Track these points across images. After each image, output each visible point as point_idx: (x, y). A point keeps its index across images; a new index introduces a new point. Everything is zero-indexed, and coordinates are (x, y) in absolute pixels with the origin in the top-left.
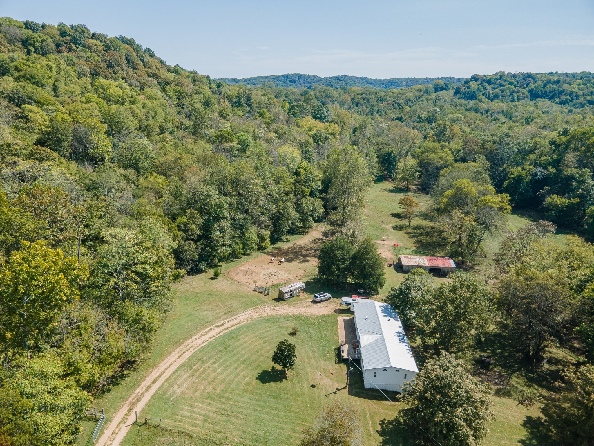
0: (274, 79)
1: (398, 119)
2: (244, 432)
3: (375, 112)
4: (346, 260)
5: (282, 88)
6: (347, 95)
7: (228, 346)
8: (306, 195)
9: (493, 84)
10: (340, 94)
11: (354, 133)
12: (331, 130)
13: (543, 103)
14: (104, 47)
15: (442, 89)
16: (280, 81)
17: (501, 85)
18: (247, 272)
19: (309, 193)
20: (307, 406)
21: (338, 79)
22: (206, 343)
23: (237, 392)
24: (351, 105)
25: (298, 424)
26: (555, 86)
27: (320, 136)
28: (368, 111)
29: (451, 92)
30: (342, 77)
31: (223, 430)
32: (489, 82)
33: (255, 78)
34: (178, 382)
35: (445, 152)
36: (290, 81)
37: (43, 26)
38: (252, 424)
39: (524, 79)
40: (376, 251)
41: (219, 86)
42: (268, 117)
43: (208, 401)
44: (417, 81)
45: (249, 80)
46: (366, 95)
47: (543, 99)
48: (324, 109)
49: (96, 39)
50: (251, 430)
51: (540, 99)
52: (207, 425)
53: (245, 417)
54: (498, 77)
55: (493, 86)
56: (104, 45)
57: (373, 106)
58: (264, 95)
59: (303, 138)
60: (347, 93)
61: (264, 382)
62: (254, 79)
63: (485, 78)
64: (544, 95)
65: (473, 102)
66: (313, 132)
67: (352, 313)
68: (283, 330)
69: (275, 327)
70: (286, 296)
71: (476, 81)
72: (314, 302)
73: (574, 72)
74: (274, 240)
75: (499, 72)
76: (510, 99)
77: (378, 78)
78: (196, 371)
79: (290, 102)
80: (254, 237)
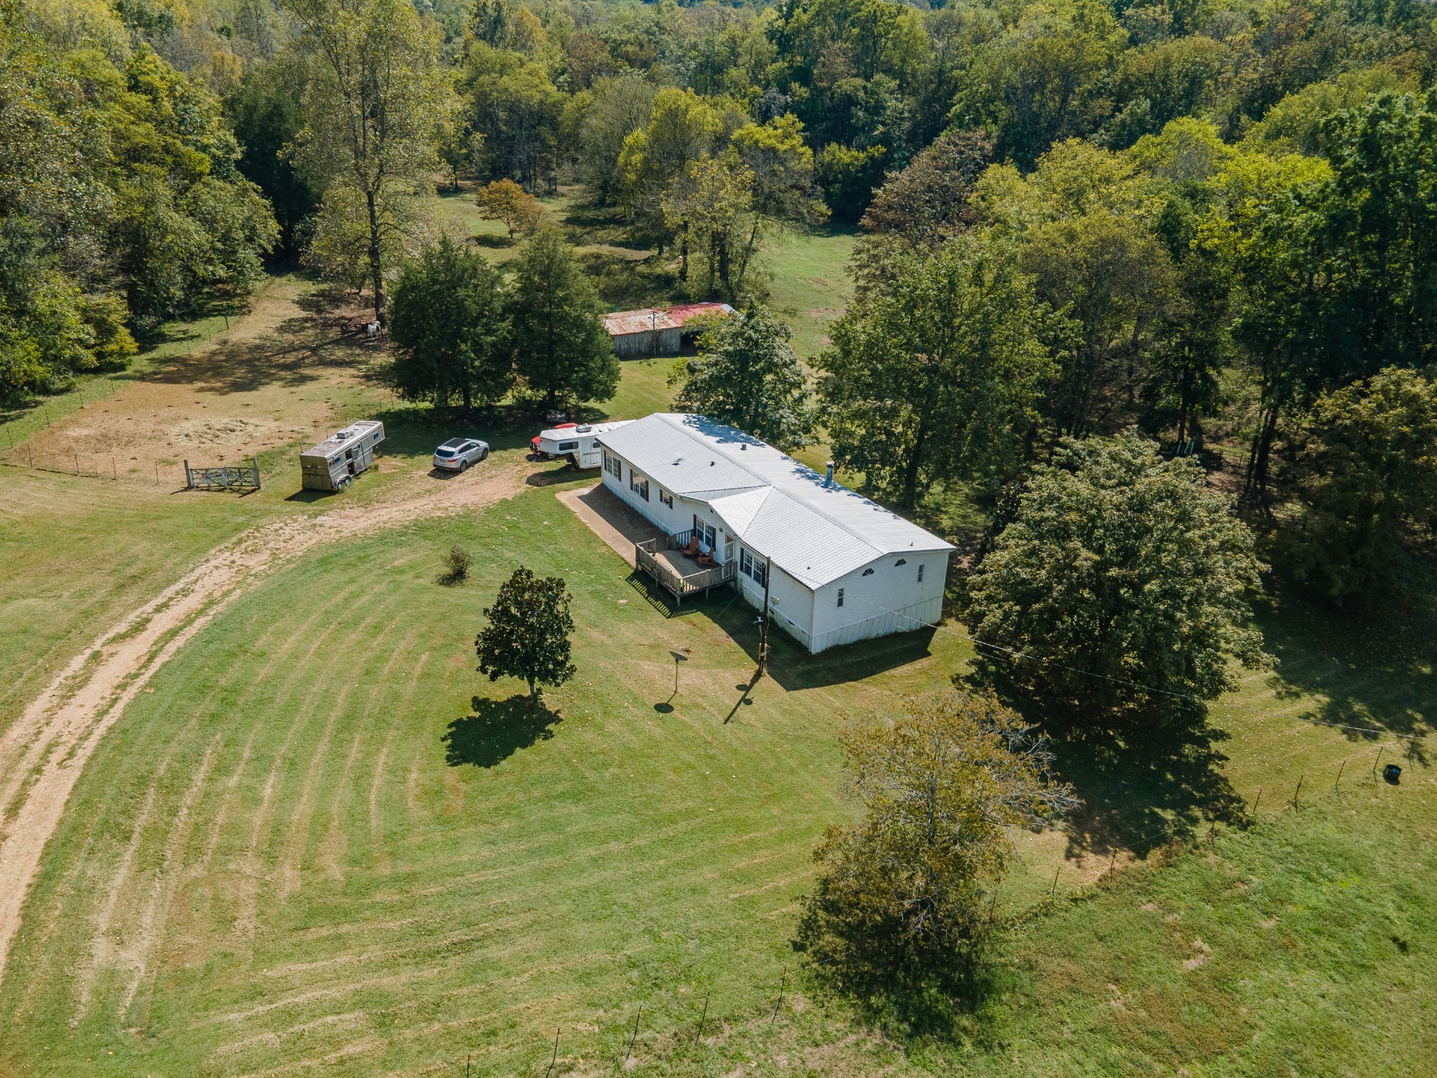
2: (585, 977)
7: (235, 689)
8: (201, 174)
18: (105, 441)
19: (207, 167)
20: (705, 777)
22: (117, 711)
23: (413, 840)
25: (733, 849)
31: (495, 1017)
34: (103, 921)
35: (533, 73)
38: (581, 931)
43: (324, 932)
50: (599, 956)
52: (409, 1033)
53: (530, 917)
61: (488, 761)
67: (590, 473)
68: (407, 577)
69: (369, 579)
70: (338, 474)
72: (442, 473)
78: (156, 833)
80: (73, 318)
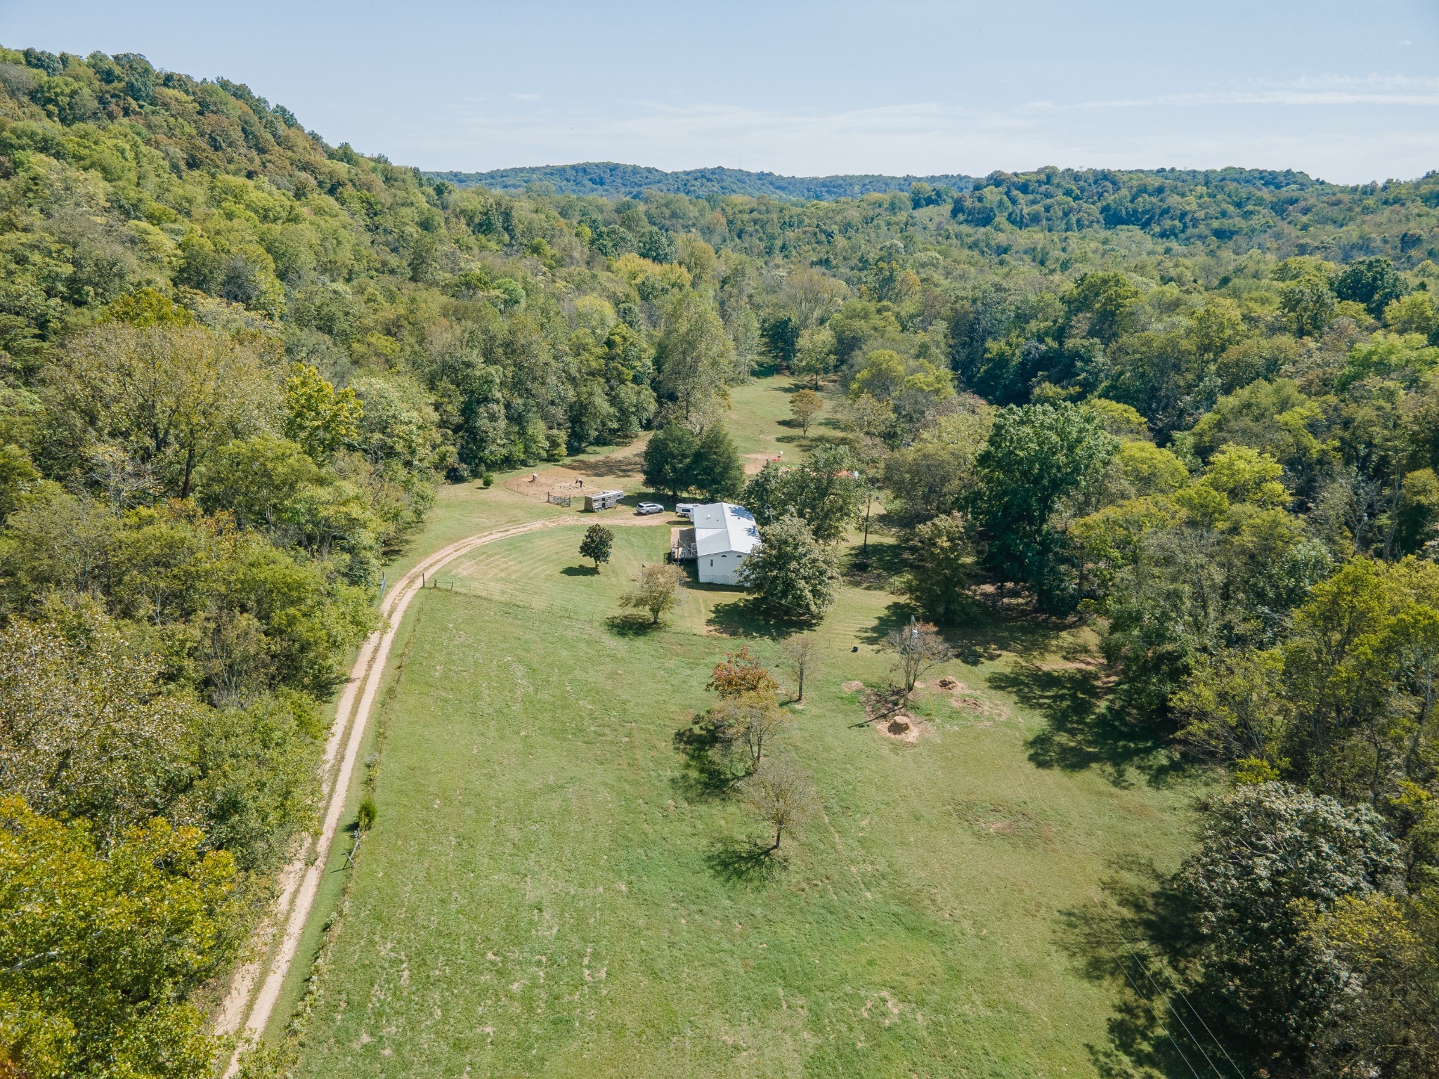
0: (552, 174)
1: (820, 262)
2: (551, 605)
3: (777, 251)
4: (685, 456)
5: (574, 197)
6: (718, 213)
7: (520, 547)
8: (627, 380)
9: (1033, 192)
10: (702, 211)
11: (722, 287)
12: (673, 277)
13: (1130, 234)
14: (195, 104)
15: (929, 201)
16: (568, 181)
17: (1048, 195)
19: (631, 377)
21: (703, 176)
22: (489, 542)
23: (537, 580)
24: (727, 235)
26: (1154, 200)
27: (653, 288)
28: (762, 247)
29: (947, 208)
30: (713, 171)
31: (525, 600)
32: (1024, 188)
33: (506, 171)
34: (462, 567)
35: (885, 319)
36: (590, 180)
37: (64, 59)
38: (558, 601)
39: (1095, 182)
40: (730, 444)
41: (439, 190)
42: (549, 254)
44: (886, 184)
45: (493, 177)
46: (760, 213)
47: (1131, 227)
48: (664, 239)
49: (174, 88)
50: (558, 604)
51: (1124, 227)
52: (506, 596)
53: (549, 596)
54: (1043, 177)
55: (1031, 197)
56: (195, 101)
57: (772, 238)
58: (537, 211)
59: (620, 290)
60: (719, 210)
61: (570, 575)
62: (504, 174)
63: (1016, 179)
64: (1131, 218)
65: (983, 229)
66: (638, 281)
67: (692, 523)
70: (596, 505)
71: (997, 186)
72: (639, 514)
73: (1209, 168)
74: (573, 451)
75: (1046, 168)
76: (1063, 226)
77: (799, 175)
78: (481, 561)
79: (593, 224)
80: (541, 438)
